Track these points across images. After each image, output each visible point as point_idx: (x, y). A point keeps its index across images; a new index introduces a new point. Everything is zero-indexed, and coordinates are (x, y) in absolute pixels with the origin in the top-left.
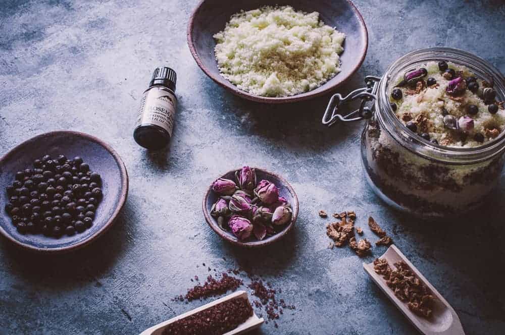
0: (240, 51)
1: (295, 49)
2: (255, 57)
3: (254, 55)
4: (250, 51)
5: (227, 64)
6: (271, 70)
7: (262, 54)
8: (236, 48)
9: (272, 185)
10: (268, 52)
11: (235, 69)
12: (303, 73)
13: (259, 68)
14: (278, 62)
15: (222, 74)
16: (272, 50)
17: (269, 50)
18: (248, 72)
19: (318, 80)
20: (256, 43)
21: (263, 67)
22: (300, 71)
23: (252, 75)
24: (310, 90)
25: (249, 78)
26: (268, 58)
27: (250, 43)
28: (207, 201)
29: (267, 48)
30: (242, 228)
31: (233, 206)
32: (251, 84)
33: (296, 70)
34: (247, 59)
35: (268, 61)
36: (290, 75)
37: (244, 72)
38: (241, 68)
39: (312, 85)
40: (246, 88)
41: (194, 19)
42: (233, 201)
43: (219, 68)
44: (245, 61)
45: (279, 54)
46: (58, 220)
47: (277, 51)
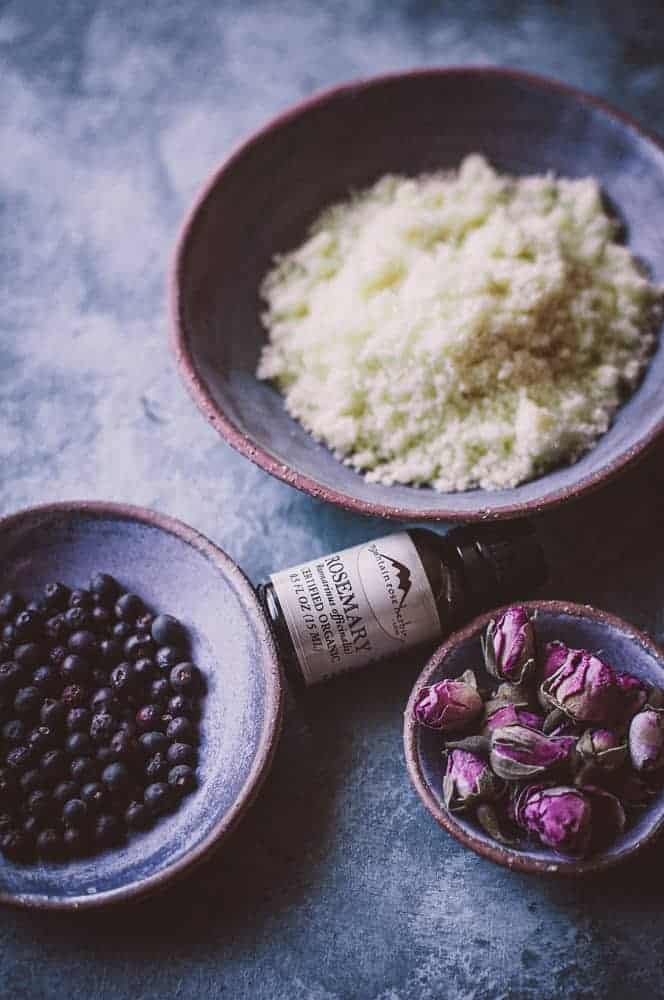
0: (379, 383)
1: (534, 298)
2: (439, 380)
3: (430, 374)
4: (411, 369)
5: (359, 439)
6: (503, 392)
7: (458, 360)
8: (361, 382)
9: (595, 665)
10: (470, 347)
11: (394, 441)
12: (585, 352)
13: (464, 403)
14: (512, 359)
15: (370, 477)
16: (479, 335)
17: (470, 340)
18: (441, 431)
19: (632, 347)
20: (414, 338)
21: (475, 395)
22: (575, 349)
23: (460, 432)
24: (633, 387)
25: (459, 448)
26: (476, 362)
27: (399, 347)
28: (421, 762)
29: (462, 337)
30: (573, 823)
31: (509, 764)
32: (473, 461)
33: (565, 353)
34: (418, 396)
35: (483, 372)
36: (555, 377)
37: (427, 436)
38: (412, 428)
39: (631, 372)
40: (467, 479)
41: (191, 363)
42: (504, 749)
43: (347, 462)
44: (410, 405)
45: (502, 337)
46: (98, 794)
47: (496, 330)
